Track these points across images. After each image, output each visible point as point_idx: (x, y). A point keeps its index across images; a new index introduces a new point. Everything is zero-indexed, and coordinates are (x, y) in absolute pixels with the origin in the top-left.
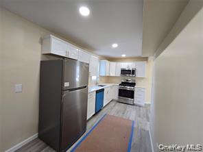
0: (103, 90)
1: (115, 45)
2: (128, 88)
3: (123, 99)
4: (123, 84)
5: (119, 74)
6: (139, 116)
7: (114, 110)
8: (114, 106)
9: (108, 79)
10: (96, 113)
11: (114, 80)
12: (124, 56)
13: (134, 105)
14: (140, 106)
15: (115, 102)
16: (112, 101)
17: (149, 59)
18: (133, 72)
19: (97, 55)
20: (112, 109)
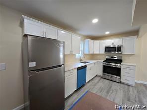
0: (85, 67)
1: (95, 21)
2: (114, 65)
3: (108, 76)
4: (107, 61)
5: (103, 51)
6: (129, 100)
7: (97, 86)
8: (98, 82)
9: (93, 56)
10: (78, 89)
11: (99, 57)
12: (107, 33)
13: (120, 82)
14: (128, 85)
15: (100, 78)
16: (97, 76)
17: (140, 33)
18: (119, 48)
19: (80, 35)
20: (95, 85)
